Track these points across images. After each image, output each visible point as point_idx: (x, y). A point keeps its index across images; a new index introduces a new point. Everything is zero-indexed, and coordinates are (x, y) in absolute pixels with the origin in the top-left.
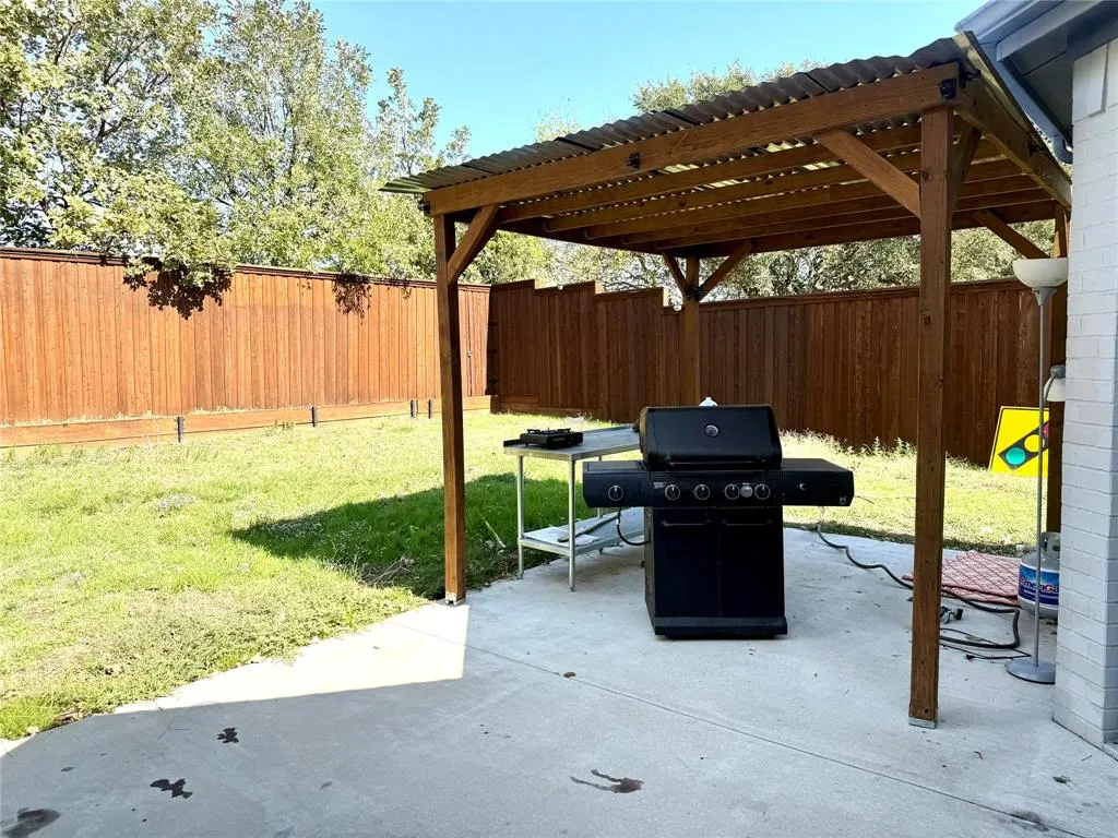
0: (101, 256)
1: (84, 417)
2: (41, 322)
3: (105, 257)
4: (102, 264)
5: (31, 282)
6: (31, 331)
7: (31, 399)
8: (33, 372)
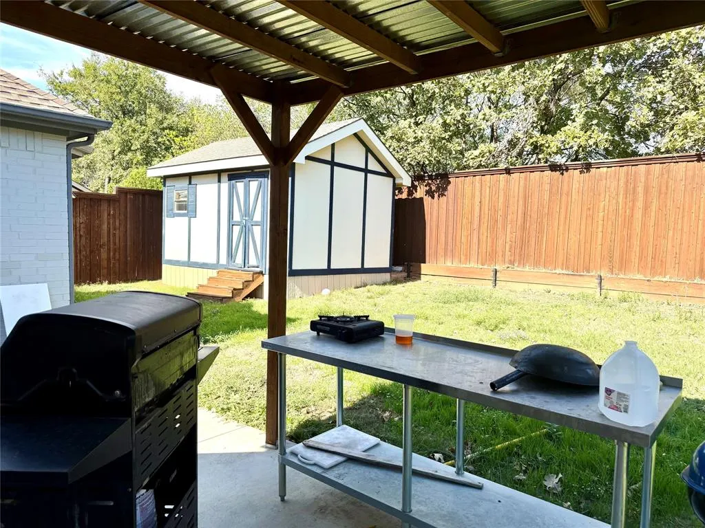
0: (696, 155)
1: (668, 277)
2: (646, 208)
3: (700, 154)
4: (698, 161)
5: (643, 180)
6: (638, 214)
7: (633, 260)
8: (636, 243)
